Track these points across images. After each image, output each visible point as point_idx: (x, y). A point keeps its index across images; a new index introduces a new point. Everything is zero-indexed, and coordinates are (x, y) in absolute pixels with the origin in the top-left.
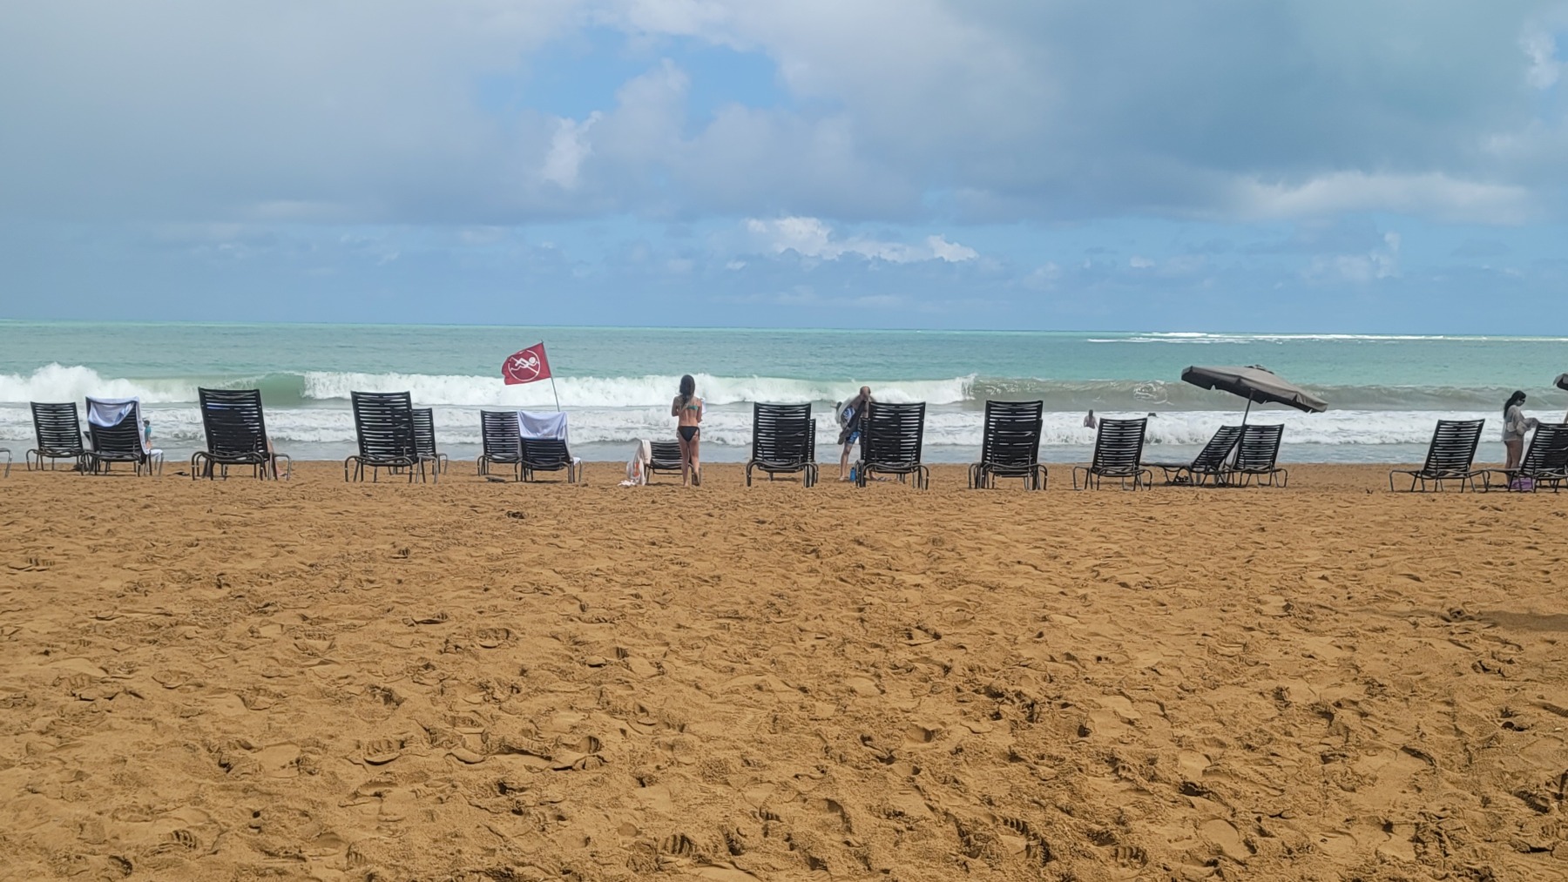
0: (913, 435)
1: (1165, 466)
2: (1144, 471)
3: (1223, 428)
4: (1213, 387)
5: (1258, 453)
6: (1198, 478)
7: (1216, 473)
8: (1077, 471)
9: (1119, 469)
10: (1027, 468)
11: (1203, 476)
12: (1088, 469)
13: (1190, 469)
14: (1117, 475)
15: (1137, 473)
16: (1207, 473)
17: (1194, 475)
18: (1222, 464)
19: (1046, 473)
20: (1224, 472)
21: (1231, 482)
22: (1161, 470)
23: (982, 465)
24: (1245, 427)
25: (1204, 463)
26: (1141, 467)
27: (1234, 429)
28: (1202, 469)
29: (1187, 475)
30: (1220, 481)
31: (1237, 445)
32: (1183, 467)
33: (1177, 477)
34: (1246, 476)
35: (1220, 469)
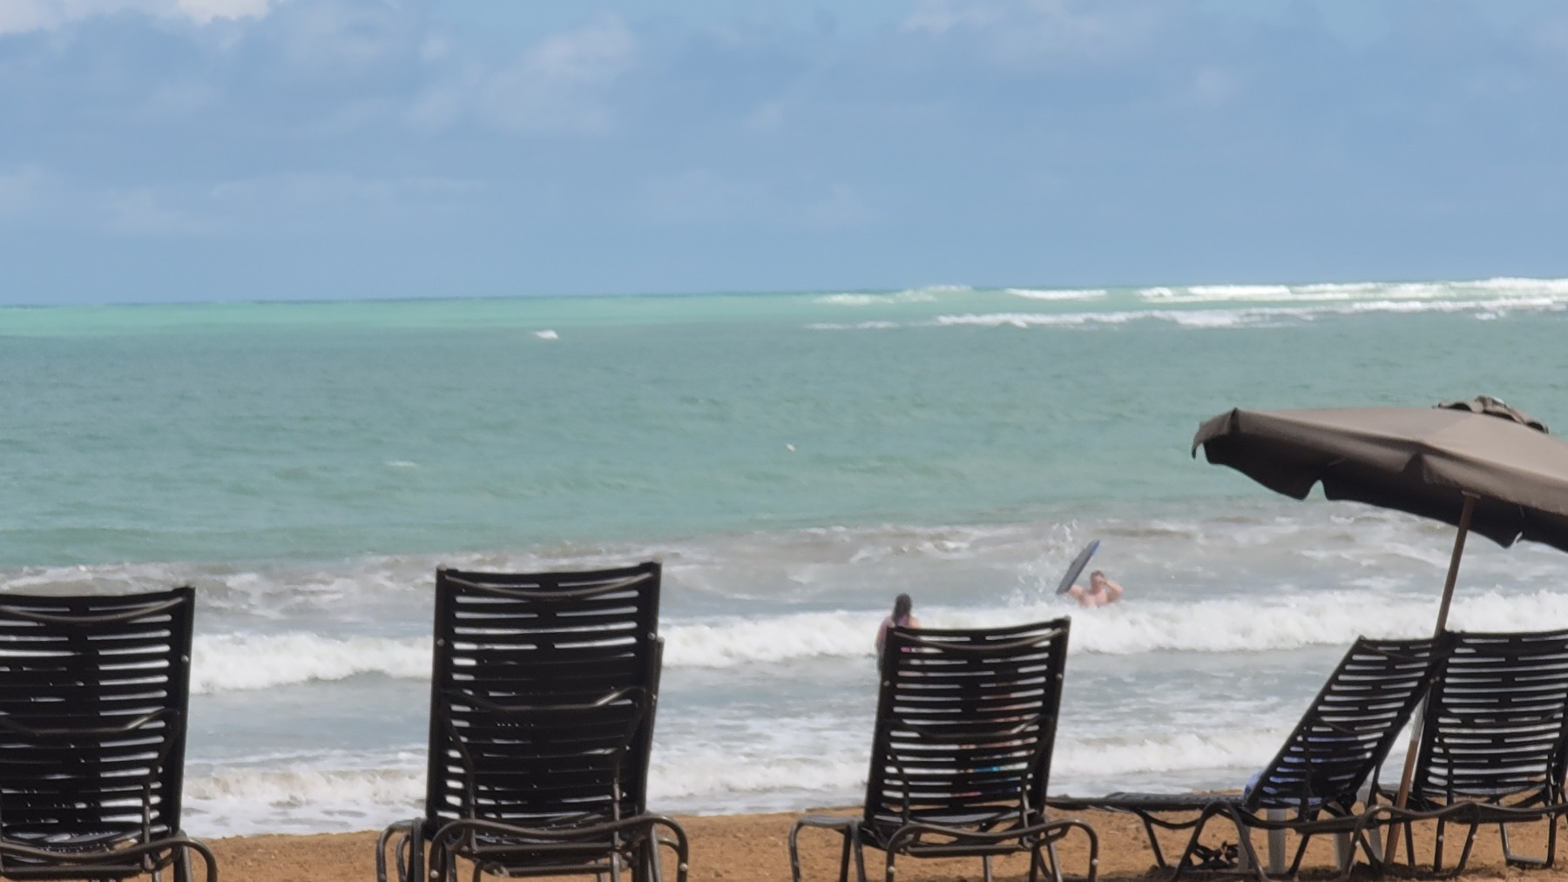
0: (144, 718)
1: (1145, 808)
2: (1065, 827)
3: (1363, 646)
4: (1318, 488)
5: (1498, 741)
6: (1276, 850)
7: (1343, 827)
8: (806, 841)
9: (968, 825)
10: (607, 836)
11: (1292, 839)
12: (846, 831)
13: (1242, 810)
14: (963, 847)
15: (1037, 836)
16: (1307, 826)
17: (1259, 837)
18: (1366, 787)
19: (682, 851)
20: (1372, 822)
21: (1401, 857)
22: (1134, 821)
23: (429, 828)
24: (1446, 641)
25: (1295, 790)
26: (1051, 815)
27: (1406, 649)
28: (1291, 814)
29: (1233, 837)
30: (1361, 856)
31: (1415, 716)
32: (1212, 807)
33: (1194, 846)
34: (1456, 834)
35: (1358, 809)
